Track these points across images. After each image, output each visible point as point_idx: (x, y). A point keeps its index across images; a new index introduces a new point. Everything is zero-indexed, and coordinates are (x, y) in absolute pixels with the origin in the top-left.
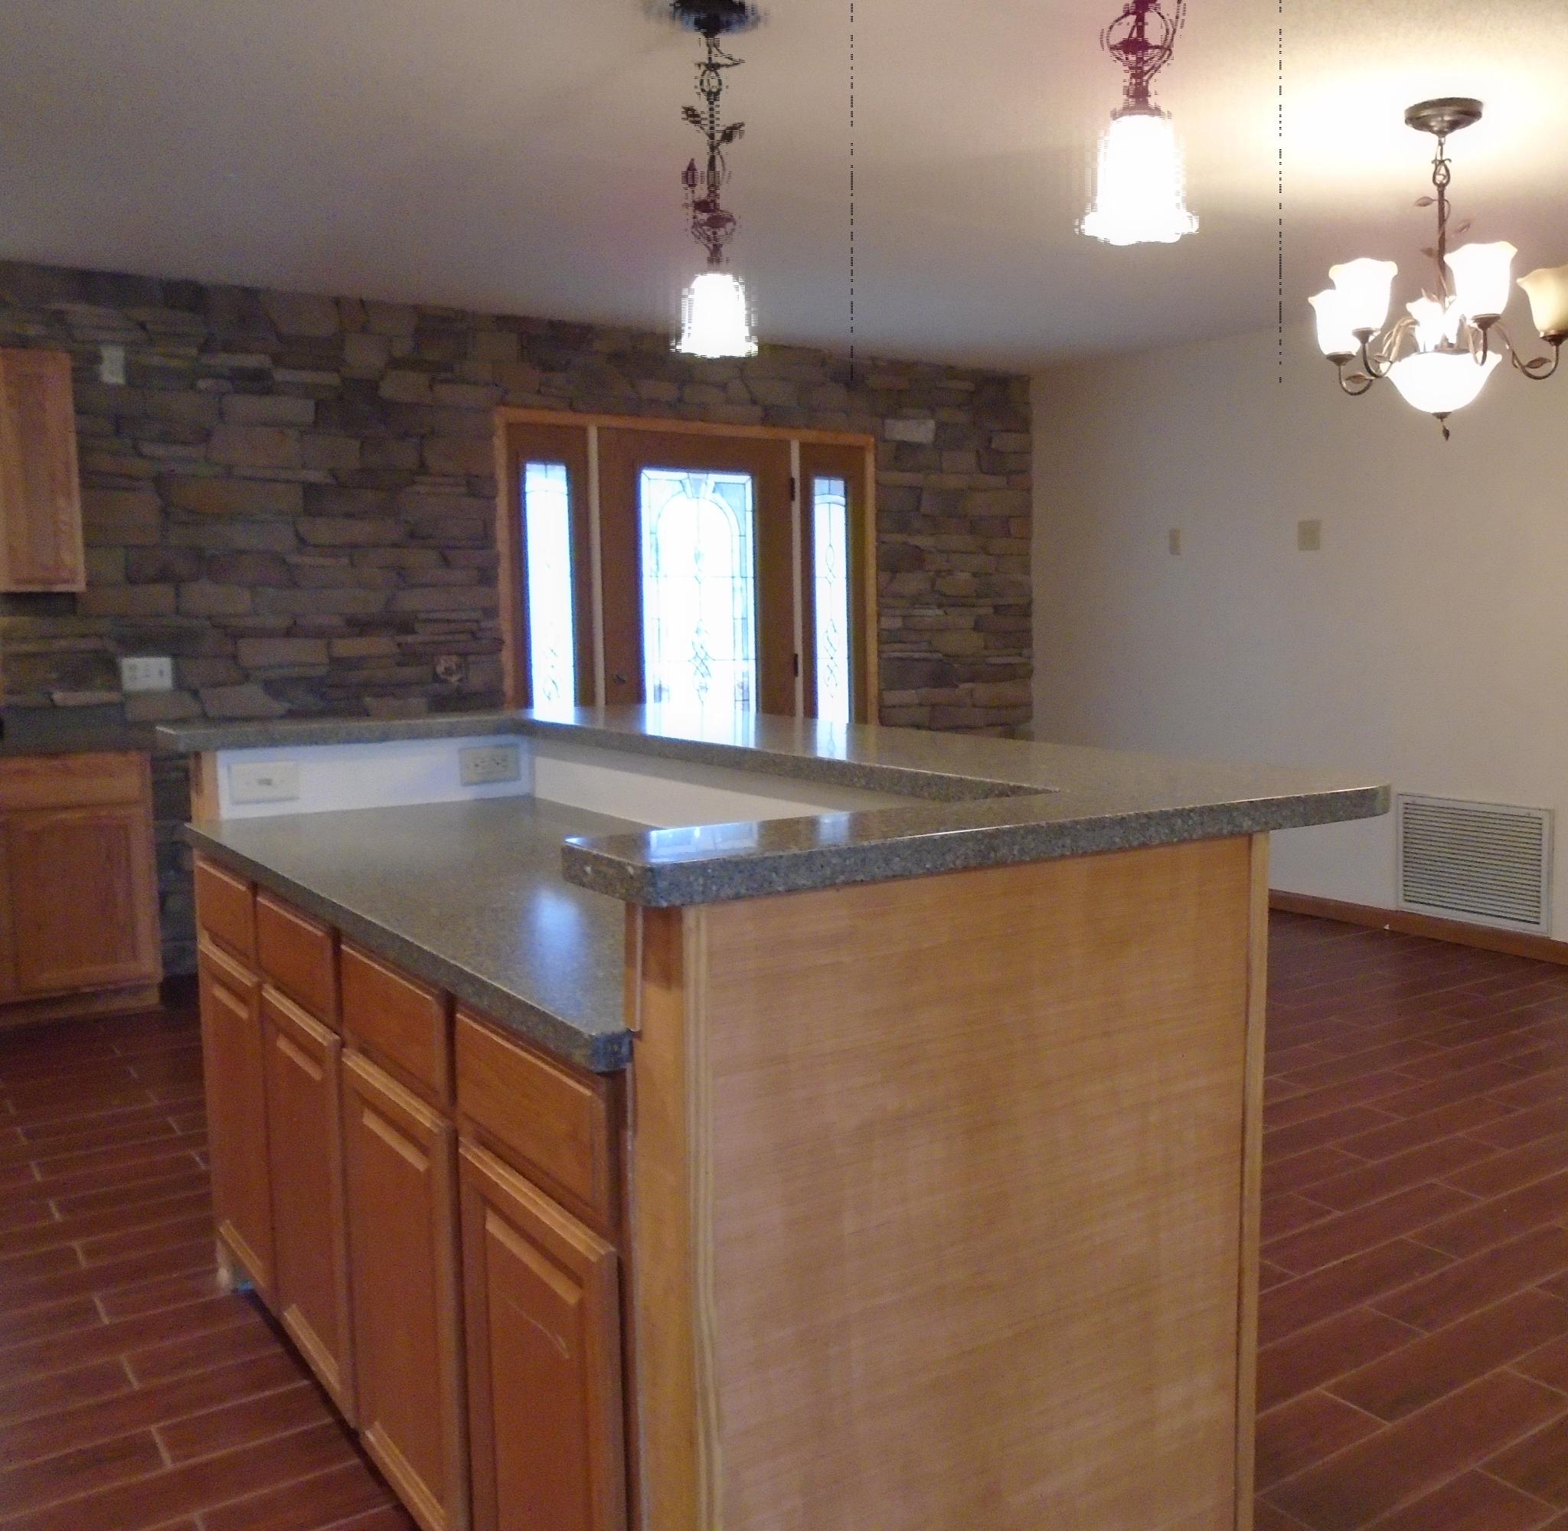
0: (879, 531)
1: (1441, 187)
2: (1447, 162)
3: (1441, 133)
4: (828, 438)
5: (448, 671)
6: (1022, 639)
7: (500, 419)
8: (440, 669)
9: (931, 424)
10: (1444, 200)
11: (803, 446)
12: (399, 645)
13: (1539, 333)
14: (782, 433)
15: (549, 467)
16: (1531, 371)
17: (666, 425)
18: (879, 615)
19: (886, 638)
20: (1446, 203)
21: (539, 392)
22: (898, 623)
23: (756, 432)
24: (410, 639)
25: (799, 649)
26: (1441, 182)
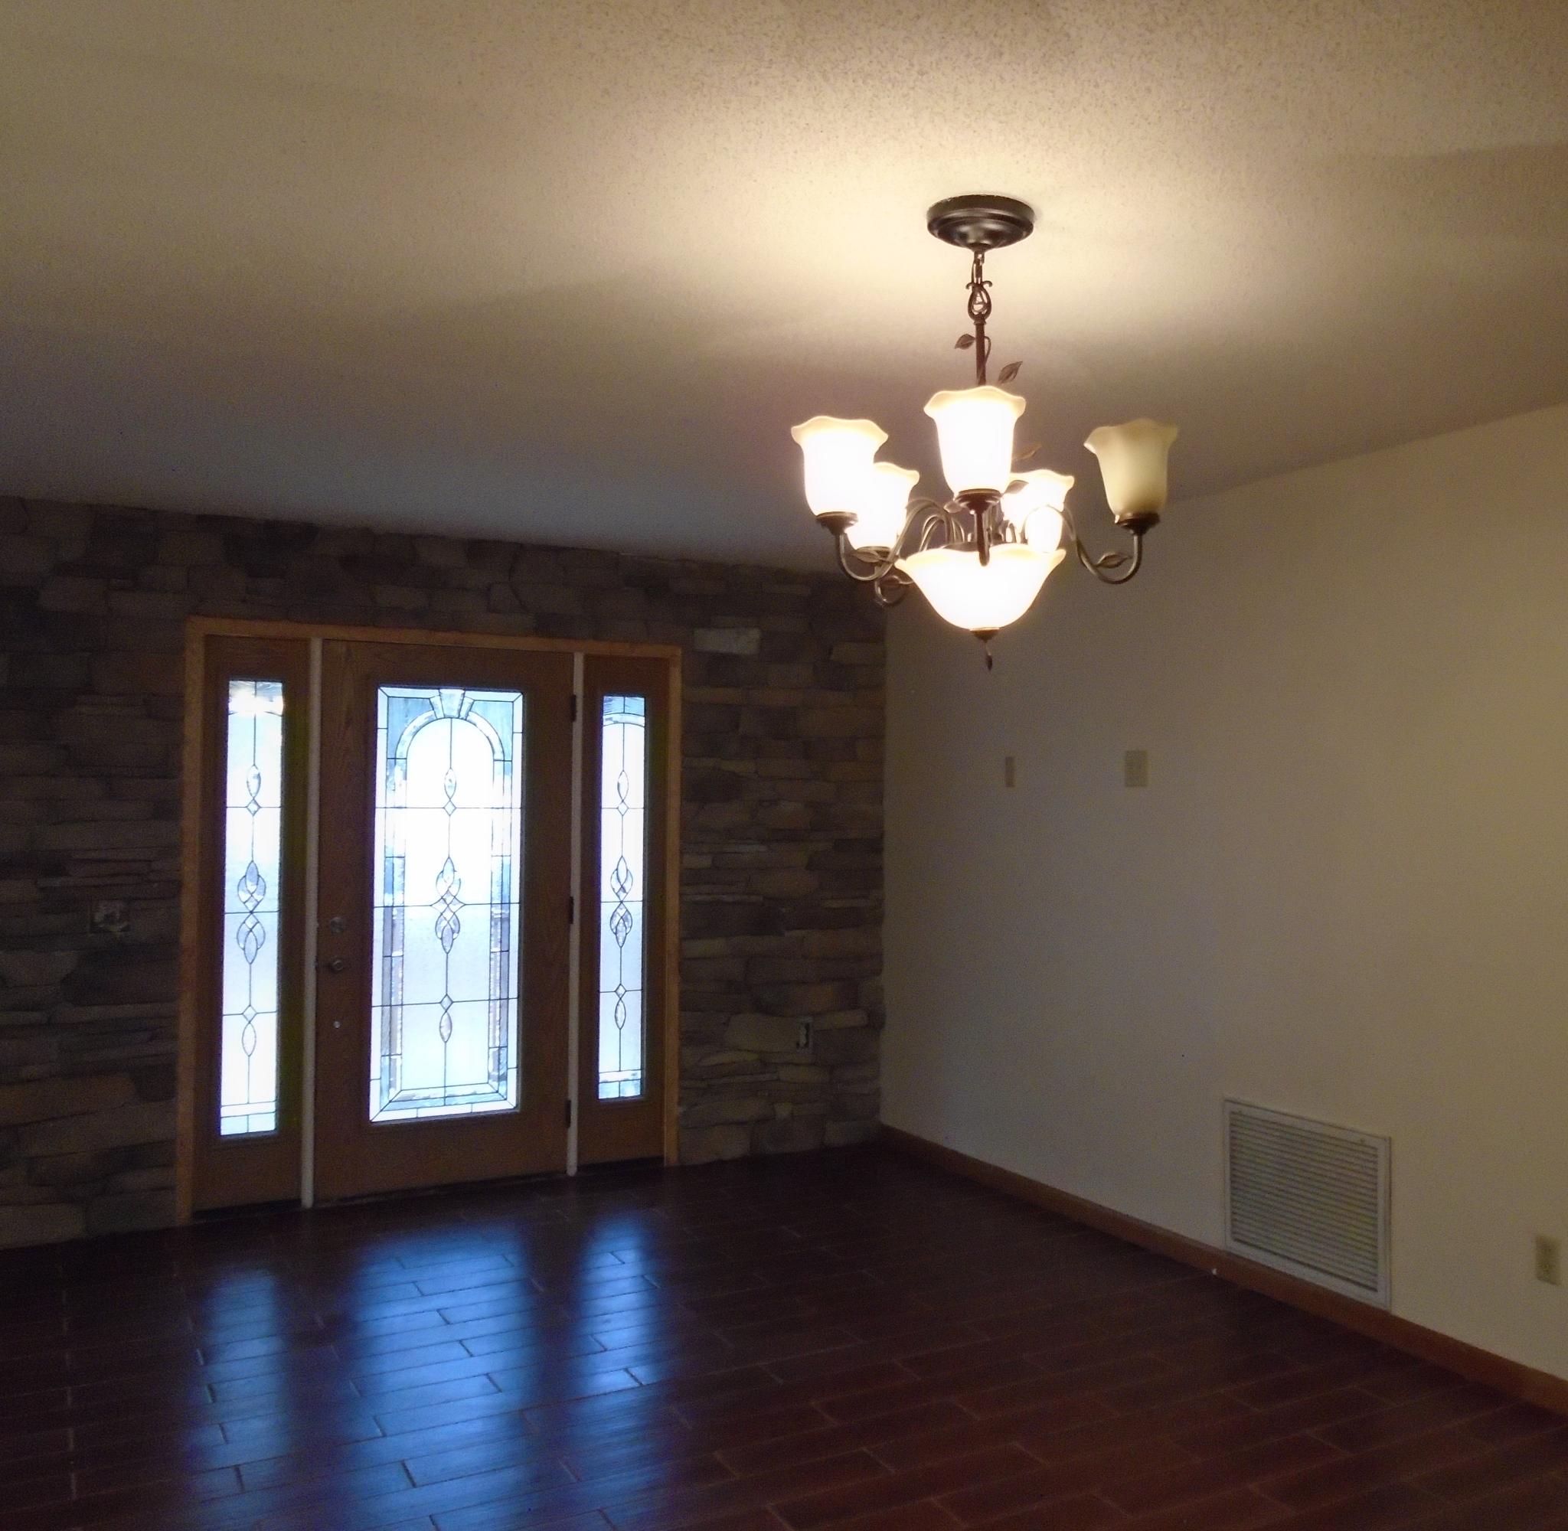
0: (685, 754)
1: (980, 320)
2: (986, 286)
3: (979, 248)
4: (621, 649)
5: (109, 919)
6: (871, 878)
7: (198, 629)
8: (99, 917)
9: (755, 634)
10: (984, 337)
11: (588, 660)
12: (42, 889)
13: (1113, 517)
14: (561, 645)
15: (260, 684)
16: (1107, 572)
17: (414, 636)
18: (682, 853)
19: (691, 877)
20: (986, 341)
21: (244, 601)
22: (705, 862)
23: (531, 644)
24: (57, 882)
25: (576, 892)
26: (980, 313)
